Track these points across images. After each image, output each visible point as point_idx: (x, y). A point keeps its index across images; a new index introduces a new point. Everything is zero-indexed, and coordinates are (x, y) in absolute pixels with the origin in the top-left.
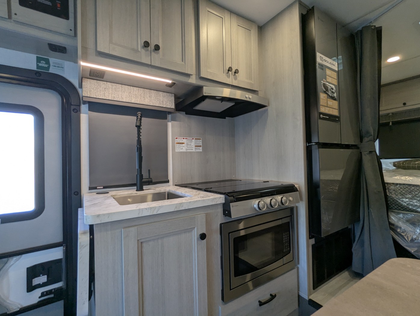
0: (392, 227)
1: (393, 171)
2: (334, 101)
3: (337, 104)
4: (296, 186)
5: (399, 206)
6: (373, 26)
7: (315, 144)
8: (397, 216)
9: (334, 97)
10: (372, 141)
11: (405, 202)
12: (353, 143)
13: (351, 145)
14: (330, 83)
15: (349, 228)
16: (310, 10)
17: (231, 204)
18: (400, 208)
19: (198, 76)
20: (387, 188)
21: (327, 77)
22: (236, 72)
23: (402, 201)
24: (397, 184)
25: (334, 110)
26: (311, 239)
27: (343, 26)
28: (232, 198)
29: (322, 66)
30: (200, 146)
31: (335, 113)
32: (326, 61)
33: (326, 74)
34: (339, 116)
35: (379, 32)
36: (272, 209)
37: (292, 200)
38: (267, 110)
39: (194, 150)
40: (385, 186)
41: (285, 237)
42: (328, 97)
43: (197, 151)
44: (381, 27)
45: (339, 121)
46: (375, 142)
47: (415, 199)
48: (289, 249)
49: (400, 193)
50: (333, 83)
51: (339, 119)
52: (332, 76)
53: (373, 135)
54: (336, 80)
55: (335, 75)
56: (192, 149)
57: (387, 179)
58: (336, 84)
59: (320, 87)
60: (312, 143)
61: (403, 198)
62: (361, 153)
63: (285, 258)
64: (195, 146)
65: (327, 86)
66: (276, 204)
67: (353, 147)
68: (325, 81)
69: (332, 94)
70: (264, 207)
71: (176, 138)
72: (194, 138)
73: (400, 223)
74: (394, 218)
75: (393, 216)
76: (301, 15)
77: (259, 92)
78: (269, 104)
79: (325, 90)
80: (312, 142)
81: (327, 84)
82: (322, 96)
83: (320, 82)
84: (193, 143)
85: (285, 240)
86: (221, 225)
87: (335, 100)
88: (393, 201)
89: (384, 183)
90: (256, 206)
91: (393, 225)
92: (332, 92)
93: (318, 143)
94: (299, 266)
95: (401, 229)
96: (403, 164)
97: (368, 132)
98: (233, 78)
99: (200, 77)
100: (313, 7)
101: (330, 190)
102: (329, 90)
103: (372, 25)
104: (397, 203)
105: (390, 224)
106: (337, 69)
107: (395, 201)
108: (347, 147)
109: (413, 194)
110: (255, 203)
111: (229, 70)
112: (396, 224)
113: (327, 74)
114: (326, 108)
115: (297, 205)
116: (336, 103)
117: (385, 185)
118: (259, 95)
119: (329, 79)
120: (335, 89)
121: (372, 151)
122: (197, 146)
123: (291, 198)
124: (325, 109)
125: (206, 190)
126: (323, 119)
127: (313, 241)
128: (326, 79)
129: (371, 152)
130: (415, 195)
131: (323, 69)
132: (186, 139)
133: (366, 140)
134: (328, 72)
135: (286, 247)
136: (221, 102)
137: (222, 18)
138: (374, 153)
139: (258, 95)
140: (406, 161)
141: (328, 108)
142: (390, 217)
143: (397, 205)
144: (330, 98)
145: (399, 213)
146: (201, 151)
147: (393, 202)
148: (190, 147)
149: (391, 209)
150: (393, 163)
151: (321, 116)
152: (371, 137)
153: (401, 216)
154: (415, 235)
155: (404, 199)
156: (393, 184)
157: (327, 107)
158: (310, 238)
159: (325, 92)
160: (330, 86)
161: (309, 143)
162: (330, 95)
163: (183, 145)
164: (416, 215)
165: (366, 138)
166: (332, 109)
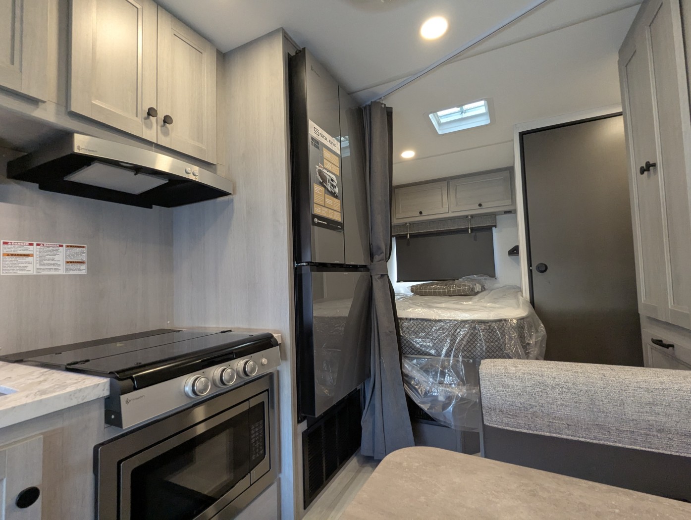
0: (406, 379)
1: (411, 299)
2: (335, 199)
3: (340, 204)
4: (275, 335)
5: (413, 349)
6: (382, 104)
7: (306, 265)
8: (410, 363)
9: (335, 193)
10: (383, 260)
11: (418, 343)
12: (363, 264)
13: (359, 265)
14: (328, 171)
15: (358, 389)
16: (300, 51)
17: (123, 398)
18: (413, 351)
19: (63, 109)
20: (400, 325)
21: (325, 161)
22: (167, 120)
23: (415, 342)
24: (411, 319)
25: (335, 212)
26: (301, 422)
27: (349, 94)
28: (129, 381)
29: (317, 143)
30: (83, 263)
31: (337, 217)
32: (323, 136)
33: (323, 155)
34: (342, 222)
35: (389, 113)
36: (224, 388)
37: (266, 363)
38: (232, 201)
39: (62, 271)
40: (398, 323)
41: (255, 432)
42: (326, 191)
43: (71, 272)
44: (391, 108)
45: (342, 228)
46: (387, 262)
47: (428, 338)
48: (261, 452)
49: (413, 331)
50: (333, 171)
51: (342, 227)
52: (332, 162)
53: (384, 252)
54: (338, 168)
55: (336, 160)
56: (56, 270)
57: (401, 314)
58: (338, 174)
59: (314, 175)
60: (303, 263)
61: (416, 337)
62: (371, 276)
63: (253, 472)
64: (68, 262)
65: (325, 174)
66: (231, 378)
67: (362, 269)
68: (321, 167)
69: (332, 188)
70: (205, 389)
71: (5, 243)
72: (64, 245)
73: (414, 372)
74: (408, 367)
75: (408, 364)
76: (287, 55)
77: (219, 168)
78: (234, 190)
79: (322, 181)
80: (302, 261)
81: (326, 171)
82: (317, 190)
83: (314, 168)
84: (61, 255)
85: (255, 437)
86: (96, 449)
87: (336, 197)
88: (407, 342)
89: (396, 319)
90: (188, 389)
91: (407, 376)
92: (333, 185)
93: (311, 262)
94: (281, 476)
95: (415, 381)
96: (420, 289)
97: (379, 248)
98: (159, 131)
99: (68, 111)
100: (304, 49)
101: (334, 333)
102: (328, 181)
103: (381, 102)
104: (411, 345)
105: (404, 375)
106: (339, 153)
107: (409, 343)
108: (355, 268)
109: (425, 331)
110: (186, 383)
111: (149, 114)
112: (411, 374)
113: (324, 157)
114: (323, 208)
115: (278, 368)
116: (337, 202)
117: (398, 320)
118: (218, 172)
119: (328, 165)
120: (336, 182)
121: (384, 275)
122: (71, 262)
123: (264, 361)
124: (321, 209)
125: (71, 368)
126: (319, 225)
127: (304, 426)
128: (323, 164)
129: (382, 276)
130: (428, 333)
131: (318, 148)
132: (38, 245)
133: (377, 258)
134: (326, 154)
135: (256, 449)
136: (135, 175)
137: (137, 8)
138: (386, 276)
139: (215, 173)
140: (423, 284)
141: (326, 209)
142: (404, 366)
143: (411, 347)
144: (328, 193)
145: (413, 359)
146: (84, 272)
147: (407, 345)
148: (51, 264)
149: (404, 354)
150: (410, 288)
151: (316, 220)
152: (383, 254)
153: (415, 361)
154: (428, 386)
155: (417, 340)
156: (406, 319)
157: (324, 206)
158: (299, 422)
159: (321, 184)
160: (329, 175)
161: (297, 263)
162: (329, 189)
163: (29, 259)
164: (430, 360)
165: (377, 256)
166: (333, 211)
